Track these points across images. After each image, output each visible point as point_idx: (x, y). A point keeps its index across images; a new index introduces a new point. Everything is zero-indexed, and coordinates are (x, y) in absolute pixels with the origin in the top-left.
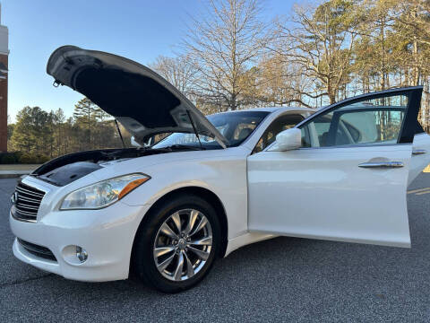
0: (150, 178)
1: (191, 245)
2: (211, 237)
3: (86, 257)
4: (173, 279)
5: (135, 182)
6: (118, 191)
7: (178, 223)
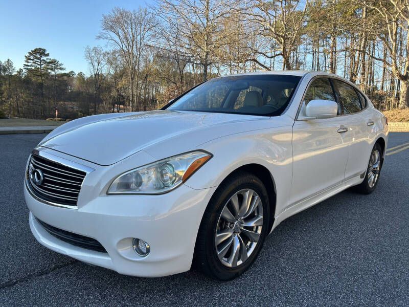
0: (212, 156)
1: (245, 227)
2: (262, 217)
3: (148, 251)
4: (230, 265)
5: (198, 161)
6: (181, 172)
7: (236, 204)
